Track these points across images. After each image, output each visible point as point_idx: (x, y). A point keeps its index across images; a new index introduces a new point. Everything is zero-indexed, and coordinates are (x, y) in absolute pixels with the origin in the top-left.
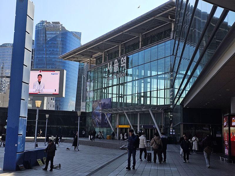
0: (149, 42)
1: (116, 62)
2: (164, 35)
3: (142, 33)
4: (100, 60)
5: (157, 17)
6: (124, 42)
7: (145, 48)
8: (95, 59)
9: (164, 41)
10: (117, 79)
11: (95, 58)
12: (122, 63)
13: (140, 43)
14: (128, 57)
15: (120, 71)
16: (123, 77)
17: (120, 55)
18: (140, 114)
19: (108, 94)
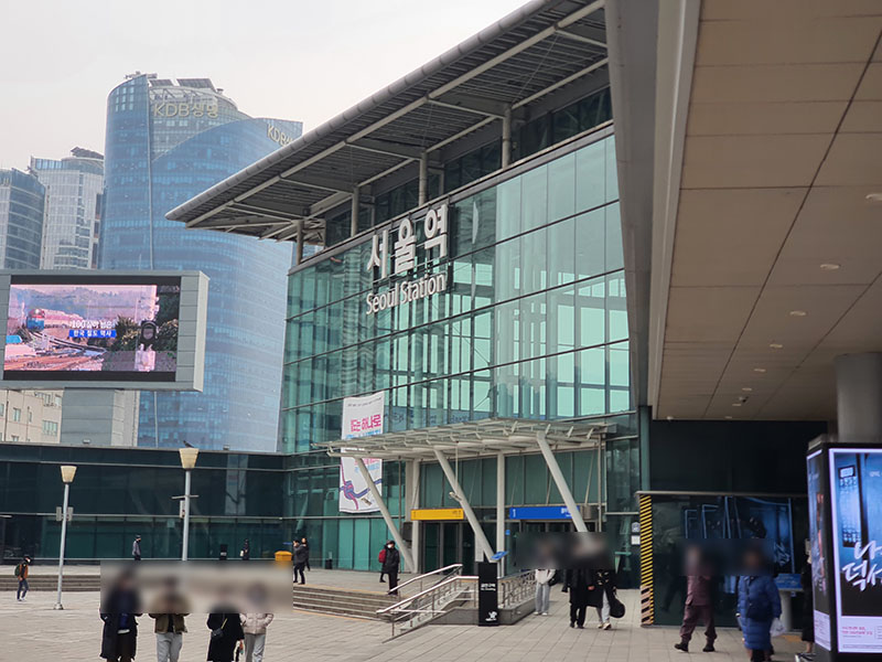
1: (405, 229)
3: (511, 103)
4: (342, 225)
6: (440, 141)
7: (524, 167)
8: (322, 222)
11: (322, 216)
12: (429, 234)
13: (505, 146)
15: (421, 270)
17: (421, 198)
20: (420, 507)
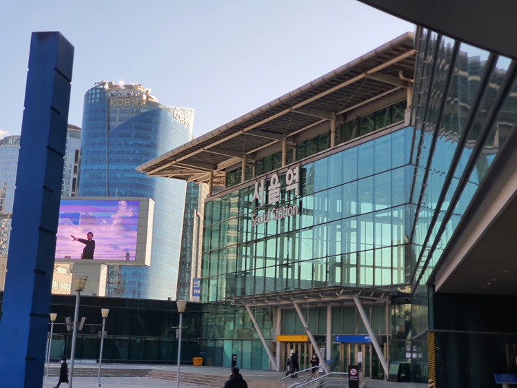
0: (354, 133)
1: (275, 179)
2: (388, 115)
3: (336, 112)
4: (236, 175)
5: (371, 74)
6: (294, 131)
7: (344, 148)
8: (224, 174)
9: (389, 131)
10: (277, 221)
11: (223, 170)
12: (288, 182)
13: (333, 135)
14: (304, 167)
15: (283, 202)
16: (291, 217)
17: (283, 162)
18: (333, 309)
19: (256, 257)
20: (282, 334)
